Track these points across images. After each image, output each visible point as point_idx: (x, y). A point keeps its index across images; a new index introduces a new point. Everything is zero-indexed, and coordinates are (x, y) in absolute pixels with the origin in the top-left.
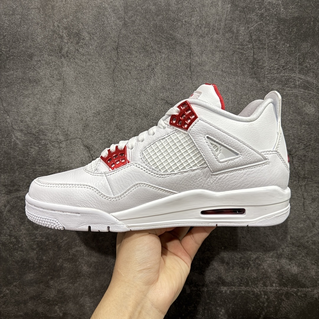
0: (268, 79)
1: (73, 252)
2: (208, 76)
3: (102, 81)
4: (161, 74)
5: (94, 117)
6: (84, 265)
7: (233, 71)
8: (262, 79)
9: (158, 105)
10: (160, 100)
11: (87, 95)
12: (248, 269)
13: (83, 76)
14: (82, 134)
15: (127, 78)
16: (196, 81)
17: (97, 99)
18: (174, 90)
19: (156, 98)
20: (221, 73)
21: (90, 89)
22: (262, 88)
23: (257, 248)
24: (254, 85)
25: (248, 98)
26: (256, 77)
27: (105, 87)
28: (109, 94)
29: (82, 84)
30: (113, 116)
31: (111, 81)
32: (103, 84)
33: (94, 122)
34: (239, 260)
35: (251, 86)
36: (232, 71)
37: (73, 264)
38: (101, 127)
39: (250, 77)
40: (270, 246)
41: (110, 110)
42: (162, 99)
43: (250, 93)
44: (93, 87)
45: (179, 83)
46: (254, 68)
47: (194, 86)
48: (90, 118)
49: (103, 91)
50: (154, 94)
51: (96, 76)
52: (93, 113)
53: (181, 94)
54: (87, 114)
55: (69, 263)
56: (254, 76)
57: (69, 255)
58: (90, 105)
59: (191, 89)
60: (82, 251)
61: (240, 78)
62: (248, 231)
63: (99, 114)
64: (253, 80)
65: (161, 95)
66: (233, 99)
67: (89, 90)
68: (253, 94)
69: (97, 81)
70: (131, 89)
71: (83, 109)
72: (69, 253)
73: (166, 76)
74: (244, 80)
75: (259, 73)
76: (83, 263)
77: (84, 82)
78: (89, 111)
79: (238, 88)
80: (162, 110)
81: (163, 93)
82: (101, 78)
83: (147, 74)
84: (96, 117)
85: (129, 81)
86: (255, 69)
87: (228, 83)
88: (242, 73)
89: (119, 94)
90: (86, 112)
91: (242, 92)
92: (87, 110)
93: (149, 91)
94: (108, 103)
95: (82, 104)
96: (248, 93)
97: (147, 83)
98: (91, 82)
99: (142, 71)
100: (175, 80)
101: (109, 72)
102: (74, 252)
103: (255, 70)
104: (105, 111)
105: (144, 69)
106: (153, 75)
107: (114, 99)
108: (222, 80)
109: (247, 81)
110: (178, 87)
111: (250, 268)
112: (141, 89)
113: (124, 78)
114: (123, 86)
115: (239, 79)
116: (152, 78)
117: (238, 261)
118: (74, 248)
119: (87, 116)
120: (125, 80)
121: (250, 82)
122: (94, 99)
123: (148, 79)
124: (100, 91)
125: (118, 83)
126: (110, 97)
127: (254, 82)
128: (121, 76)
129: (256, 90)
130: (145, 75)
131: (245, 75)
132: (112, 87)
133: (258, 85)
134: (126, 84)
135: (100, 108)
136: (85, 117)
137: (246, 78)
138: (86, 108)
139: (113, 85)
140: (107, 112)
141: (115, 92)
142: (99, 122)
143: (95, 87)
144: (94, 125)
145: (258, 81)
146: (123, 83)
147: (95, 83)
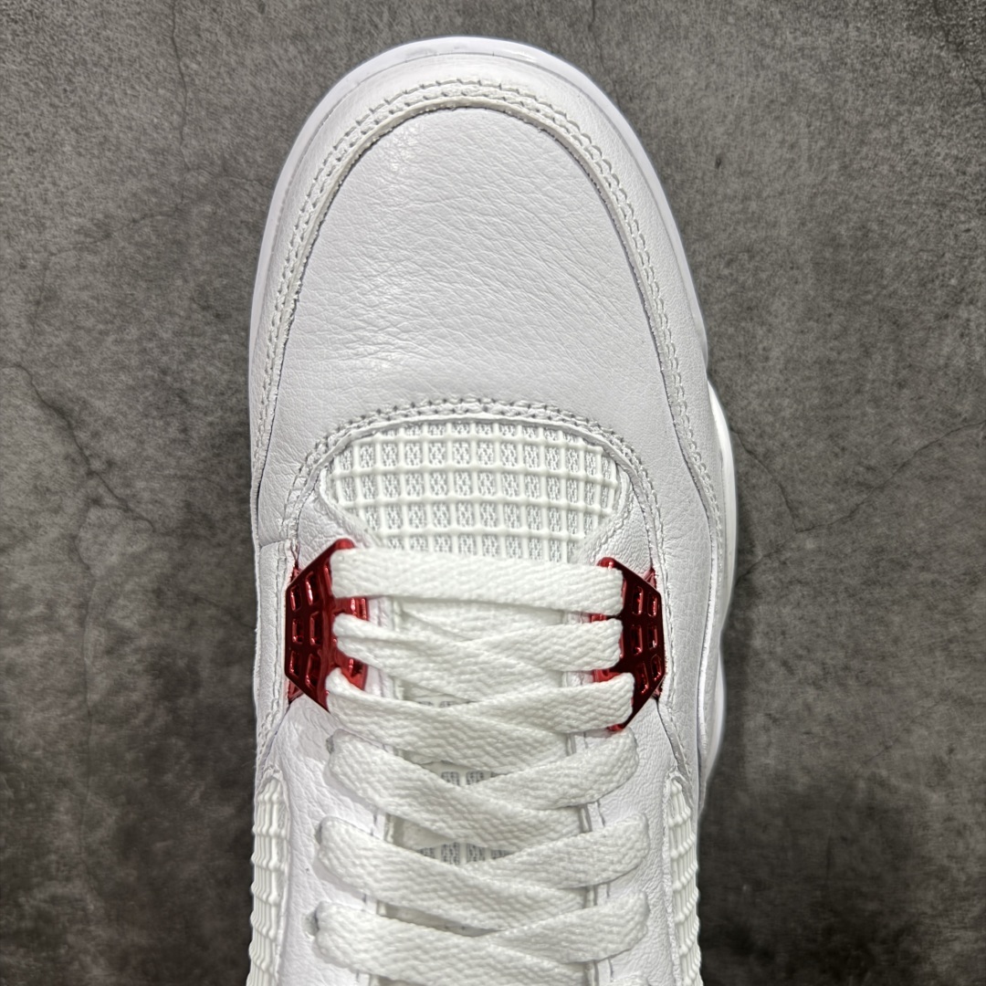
1: (35, 903)
2: (685, 20)
3: (115, 55)
4: (431, 8)
5: (80, 248)
6: (95, 961)
8: (970, 36)
11: (40, 134)
12: (861, 976)
13: (14, 34)
14: (28, 345)
15: (247, 38)
17: (93, 156)
20: (755, 5)
21: (56, 101)
22: (974, 86)
23: (908, 886)
24: (931, 71)
25: (896, 139)
26: (941, 27)
27: (133, 88)
28: (156, 127)
29: (15, 79)
30: (178, 243)
31: (162, 54)
32: (124, 74)
33: (86, 278)
34: (820, 938)
35: (914, 76)
37: (44, 954)
38: (121, 304)
39: (908, 29)
40: (969, 878)
41: (161, 214)
43: (910, 112)
44: (72, 91)
47: (608, 72)
48: (64, 255)
49: (124, 111)
51: (82, 31)
52: (77, 232)
54: (48, 237)
55: (22, 951)
56: (929, 18)
57: (22, 917)
58: (62, 189)
60: (77, 900)
61: (858, 29)
62: (871, 808)
63: (108, 236)
64: (923, 41)
66: (816, 147)
67: (52, 110)
68: (927, 117)
69: (91, 55)
70: (269, 94)
71: (25, 212)
72: (18, 906)
74: (879, 41)
76: (86, 952)
77: (25, 67)
78: (58, 219)
79: (847, 85)
82: (108, 39)
83: (353, 9)
84: (95, 253)
85: (257, 53)
87: (791, 57)
88: (867, 4)
89: (205, 126)
90: (43, 225)
91: (869, 110)
92: (48, 214)
94: (151, 176)
95: (17, 186)
96: (899, 114)
98: (61, 62)
101: (148, 6)
102: (43, 905)
104: (136, 216)
106: (386, 16)
107: (185, 152)
108: (762, 44)
109: (894, 47)
111: (869, 975)
113: (229, 34)
114: (228, 80)
115: (853, 33)
116: (384, 35)
117: (814, 941)
118: (39, 885)
119: (45, 247)
120: (235, 45)
121: (909, 53)
122: (80, 154)
123: (358, 40)
124: (108, 110)
125: (199, 64)
126: (161, 143)
127: (931, 55)
128: (218, 29)
129: (941, 99)
130: (342, 18)
131: (883, 12)
132: (170, 86)
133: (949, 71)
134: (241, 71)
135: (111, 204)
136: (37, 252)
137: (890, 30)
138: (39, 206)
139: (176, 77)
140: (147, 221)
141: (183, 115)
142: (111, 278)
143: (81, 93)
144: (85, 296)
145: (951, 47)
146: (226, 64)
147: (79, 70)
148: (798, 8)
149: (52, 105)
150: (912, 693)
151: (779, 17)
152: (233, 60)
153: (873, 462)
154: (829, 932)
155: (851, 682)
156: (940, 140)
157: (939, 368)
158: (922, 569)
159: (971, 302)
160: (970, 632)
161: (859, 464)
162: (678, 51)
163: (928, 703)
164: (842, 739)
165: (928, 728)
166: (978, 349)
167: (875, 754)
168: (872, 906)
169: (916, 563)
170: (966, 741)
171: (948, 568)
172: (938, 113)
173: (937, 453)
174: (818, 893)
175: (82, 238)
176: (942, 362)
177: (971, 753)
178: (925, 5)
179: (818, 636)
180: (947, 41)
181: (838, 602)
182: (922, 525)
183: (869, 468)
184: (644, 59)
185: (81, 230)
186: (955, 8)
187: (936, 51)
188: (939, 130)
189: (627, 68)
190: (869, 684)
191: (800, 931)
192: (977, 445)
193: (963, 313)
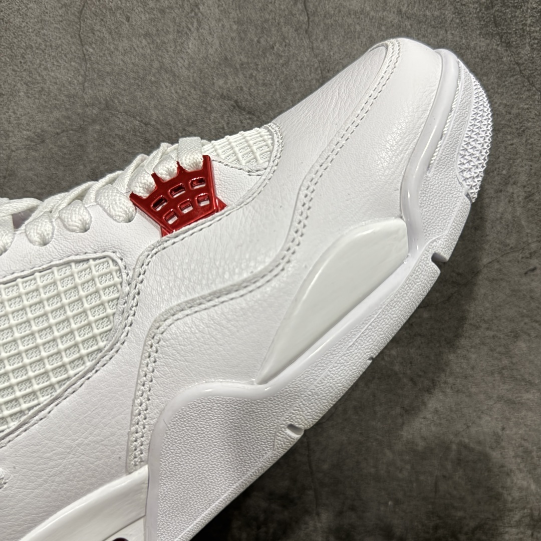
0: (535, 39)
2: (358, 28)
3: (48, 44)
4: (220, 20)
5: (28, 148)
7: (433, 15)
8: (514, 39)
9: (210, 112)
10: (218, 99)
11: (7, 86)
15: (120, 35)
16: (322, 41)
17: (36, 98)
18: (257, 70)
19: (206, 93)
20: (397, 20)
21: (16, 68)
22: (516, 66)
24: (492, 58)
26: (498, 34)
27: (57, 61)
28: (70, 83)
30: (81, 146)
31: (73, 43)
32: (53, 54)
33: (31, 164)
34: (431, 531)
35: (483, 60)
36: (428, 13)
38: (50, 178)
39: (480, 34)
40: (514, 499)
41: (72, 130)
42: (223, 97)
44: (25, 63)
45: (273, 48)
46: (493, 7)
47: (316, 56)
48: (19, 151)
49: (53, 74)
50: (198, 80)
51: (31, 30)
52: (27, 139)
53: (278, 82)
54: (11, 141)
56: (491, 28)
58: (18, 115)
59: (308, 65)
61: (453, 34)
62: (459, 460)
63: (43, 142)
64: (488, 41)
65: (221, 82)
67: (14, 73)
69: (35, 43)
70: (131, 66)
73: (235, 27)
74: (464, 41)
75: (509, 21)
78: (16, 132)
80: (223, 128)
81: (226, 76)
82: (44, 35)
83: (177, 20)
84: (36, 151)
85: (125, 44)
86: (496, 8)
88: (458, 21)
89: (96, 82)
90: (8, 135)
92: (11, 129)
93: (185, 72)
94: (67, 109)
97: (178, 48)
98: (19, 47)
99: (162, 11)
100: (262, 40)
101: (66, 17)
103: (498, 11)
104: (58, 131)
105: (169, 7)
106: (195, 24)
107: (85, 96)
109: (472, 44)
110: (271, 58)
112: (161, 67)
113: (110, 33)
114: (109, 58)
115: (450, 37)
116: (194, 35)
117: (428, 533)
119: (9, 147)
120: (113, 39)
121: (480, 48)
122: (28, 97)
123: (180, 37)
124: (44, 73)
125: (94, 49)
126: (73, 92)
127: (492, 49)
128: (104, 30)
129: (498, 73)
130: (171, 25)
131: (466, 25)
132: (78, 61)
133: (502, 58)
134: (117, 53)
135: (45, 124)
136: (4, 150)
137: (470, 35)
138: (6, 125)
139: (81, 56)
140: (65, 134)
141: (85, 76)
142: (45, 165)
143: (29, 64)
144: (30, 174)
145: (504, 44)
146: (108, 49)
147: (28, 51)
148: (420, 22)
149: (13, 70)
150: (482, 397)
151: (409, 27)
152: (112, 47)
153: (461, 271)
154: (436, 528)
155: (448, 390)
156: (496, 95)
157: (497, 219)
158: (488, 329)
159: (514, 183)
160: (514, 364)
161: (453, 271)
162: (354, 45)
163: (491, 403)
164: (443, 421)
165: (490, 416)
166: (518, 209)
167: (461, 430)
168: (460, 514)
169: (484, 326)
170: (511, 424)
171: (502, 328)
172: (496, 80)
173: (497, 266)
174: (430, 506)
175: (29, 143)
176: (498, 216)
177: (514, 430)
178: (489, 22)
179: (430, 364)
180: (501, 41)
181: (441, 346)
182: (488, 305)
183: (458, 274)
184: (336, 49)
185: (28, 138)
186: (506, 23)
187: (495, 47)
188: (496, 89)
189: (326, 54)
190: (458, 391)
191: (420, 527)
192: (518, 262)
193: (510, 189)
